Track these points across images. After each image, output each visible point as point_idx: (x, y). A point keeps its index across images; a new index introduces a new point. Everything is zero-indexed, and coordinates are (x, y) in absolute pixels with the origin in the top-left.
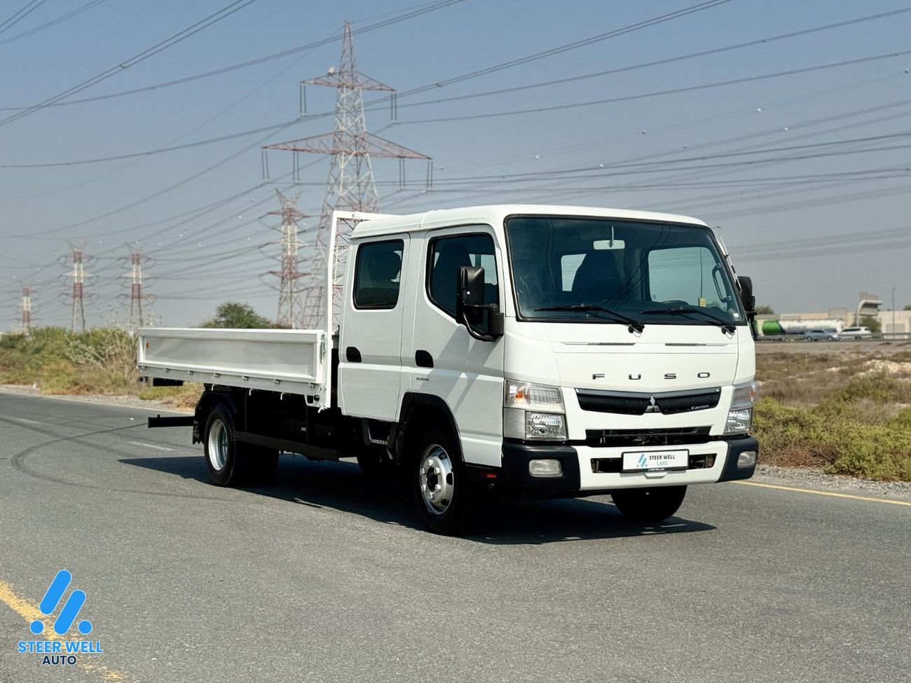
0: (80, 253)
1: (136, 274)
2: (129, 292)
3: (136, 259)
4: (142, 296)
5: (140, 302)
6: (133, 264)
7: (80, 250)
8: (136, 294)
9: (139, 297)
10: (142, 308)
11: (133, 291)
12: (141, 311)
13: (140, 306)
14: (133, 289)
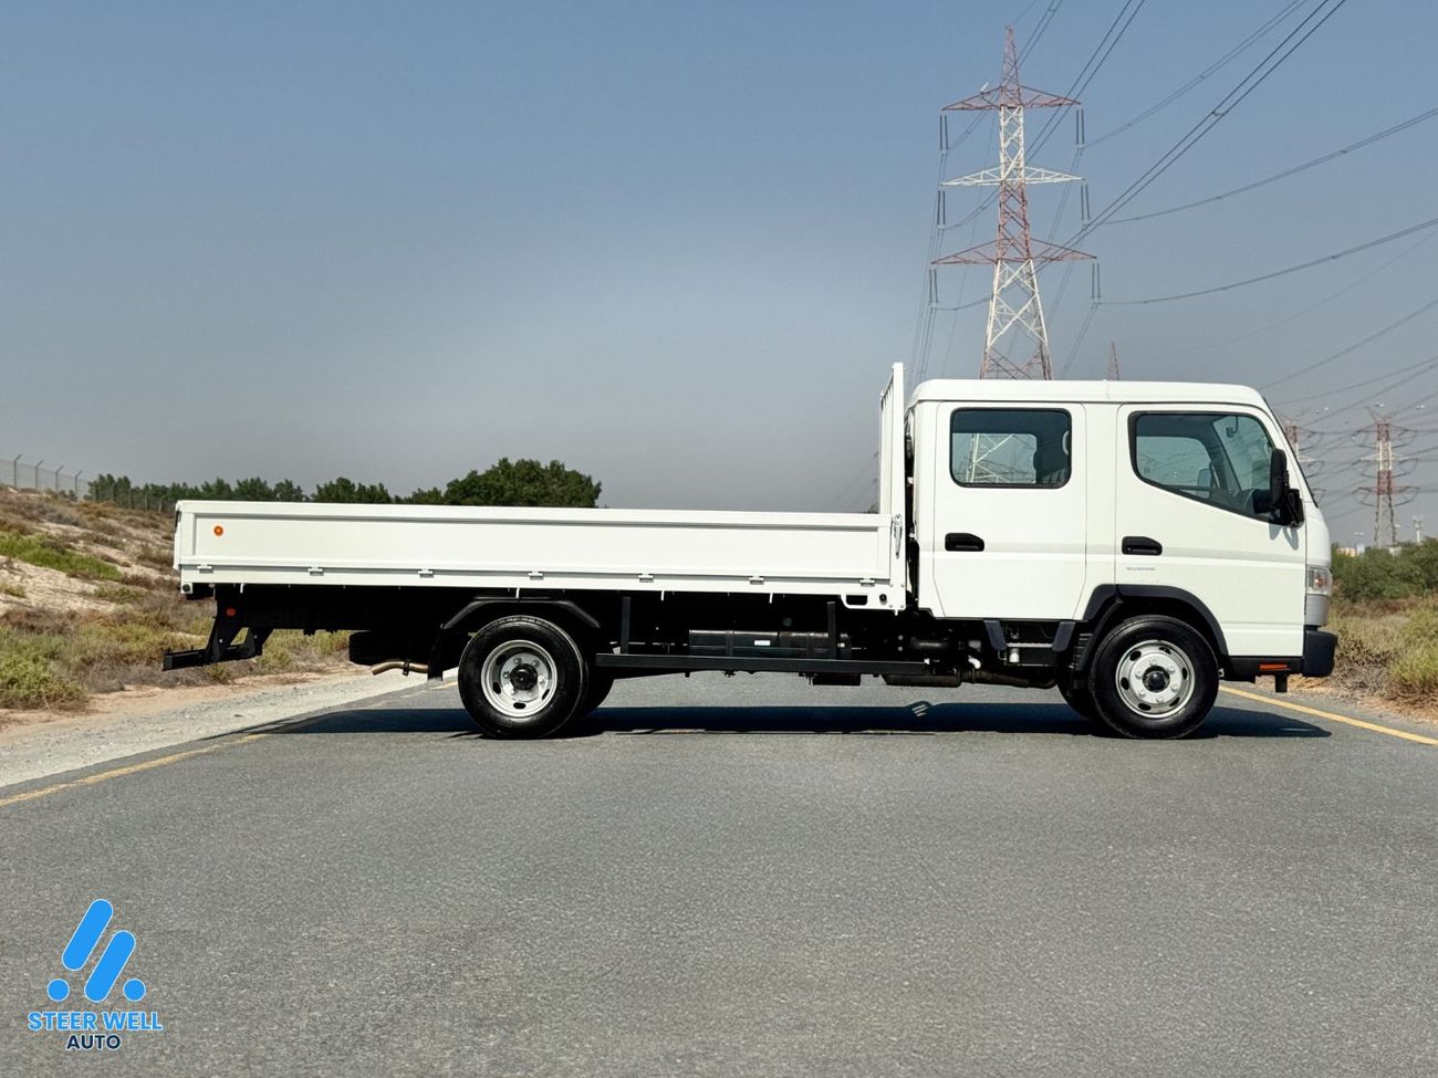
0: (1295, 428)
1: (1383, 455)
2: (1373, 483)
3: (1384, 432)
4: (1394, 489)
5: (1390, 499)
6: (1379, 439)
7: (1294, 424)
8: (1385, 486)
9: (1389, 491)
10: (1394, 508)
11: (1379, 483)
12: (1392, 514)
13: (1390, 505)
14: (1379, 478)
